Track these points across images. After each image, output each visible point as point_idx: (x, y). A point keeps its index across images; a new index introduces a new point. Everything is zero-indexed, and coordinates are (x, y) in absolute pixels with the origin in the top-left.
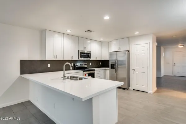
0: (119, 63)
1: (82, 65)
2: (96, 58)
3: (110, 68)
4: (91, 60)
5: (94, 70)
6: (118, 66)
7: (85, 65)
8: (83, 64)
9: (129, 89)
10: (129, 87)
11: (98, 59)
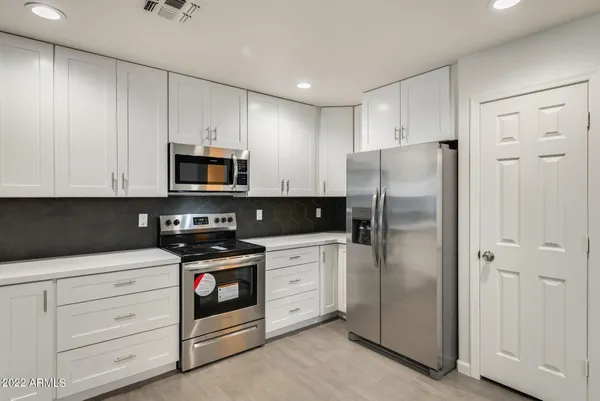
0: (395, 209)
1: (205, 221)
2: (286, 185)
3: (349, 235)
4: (250, 194)
5: (262, 250)
6: (391, 227)
7: (224, 220)
8: (211, 217)
9: (455, 367)
10: (458, 358)
11: (294, 192)
